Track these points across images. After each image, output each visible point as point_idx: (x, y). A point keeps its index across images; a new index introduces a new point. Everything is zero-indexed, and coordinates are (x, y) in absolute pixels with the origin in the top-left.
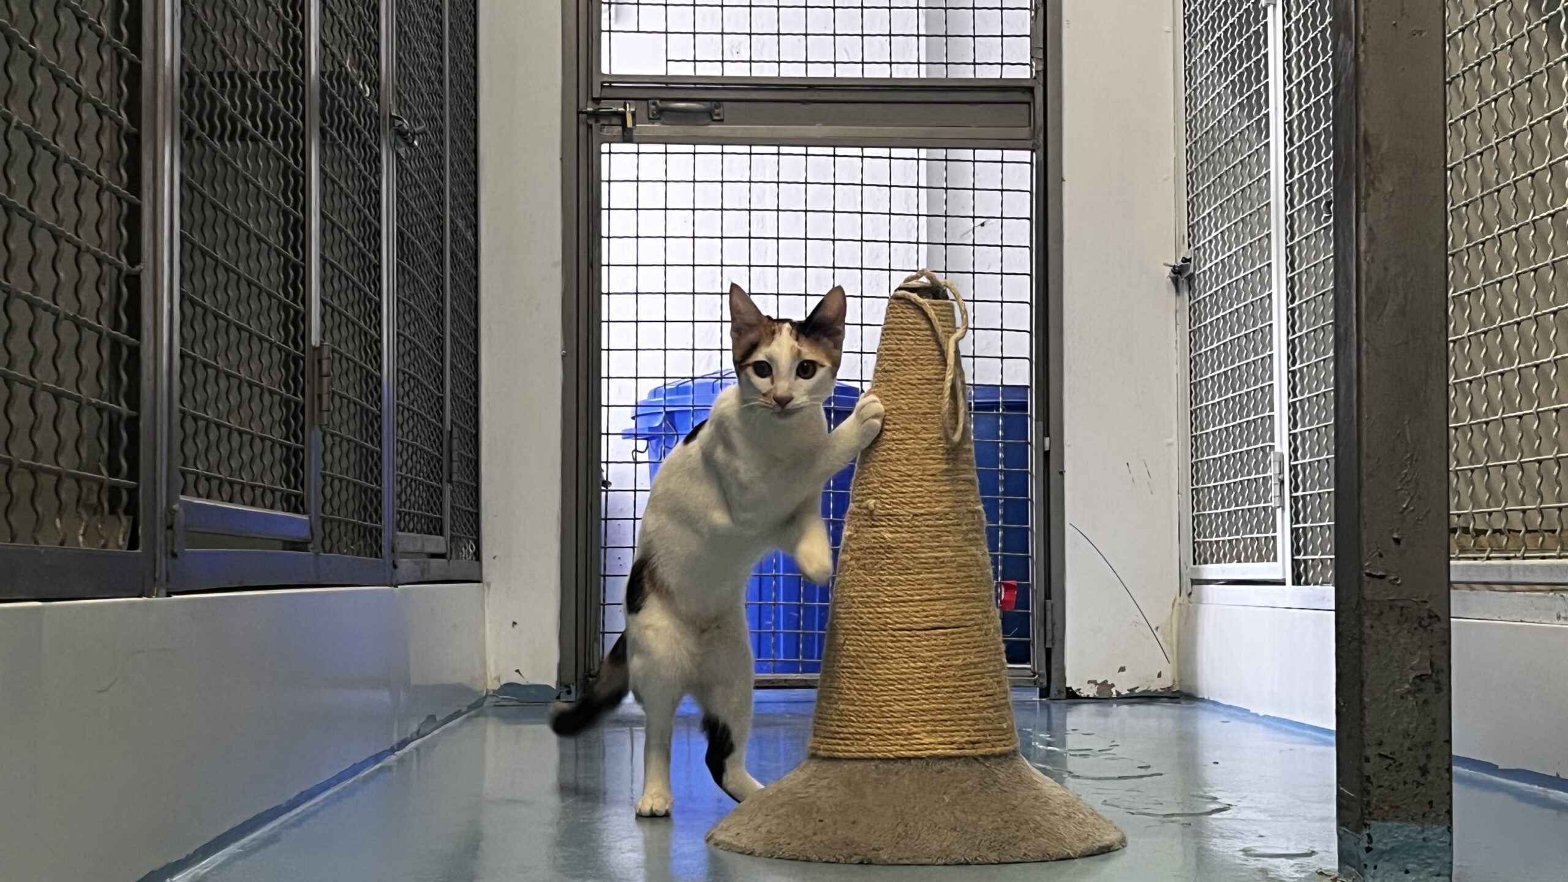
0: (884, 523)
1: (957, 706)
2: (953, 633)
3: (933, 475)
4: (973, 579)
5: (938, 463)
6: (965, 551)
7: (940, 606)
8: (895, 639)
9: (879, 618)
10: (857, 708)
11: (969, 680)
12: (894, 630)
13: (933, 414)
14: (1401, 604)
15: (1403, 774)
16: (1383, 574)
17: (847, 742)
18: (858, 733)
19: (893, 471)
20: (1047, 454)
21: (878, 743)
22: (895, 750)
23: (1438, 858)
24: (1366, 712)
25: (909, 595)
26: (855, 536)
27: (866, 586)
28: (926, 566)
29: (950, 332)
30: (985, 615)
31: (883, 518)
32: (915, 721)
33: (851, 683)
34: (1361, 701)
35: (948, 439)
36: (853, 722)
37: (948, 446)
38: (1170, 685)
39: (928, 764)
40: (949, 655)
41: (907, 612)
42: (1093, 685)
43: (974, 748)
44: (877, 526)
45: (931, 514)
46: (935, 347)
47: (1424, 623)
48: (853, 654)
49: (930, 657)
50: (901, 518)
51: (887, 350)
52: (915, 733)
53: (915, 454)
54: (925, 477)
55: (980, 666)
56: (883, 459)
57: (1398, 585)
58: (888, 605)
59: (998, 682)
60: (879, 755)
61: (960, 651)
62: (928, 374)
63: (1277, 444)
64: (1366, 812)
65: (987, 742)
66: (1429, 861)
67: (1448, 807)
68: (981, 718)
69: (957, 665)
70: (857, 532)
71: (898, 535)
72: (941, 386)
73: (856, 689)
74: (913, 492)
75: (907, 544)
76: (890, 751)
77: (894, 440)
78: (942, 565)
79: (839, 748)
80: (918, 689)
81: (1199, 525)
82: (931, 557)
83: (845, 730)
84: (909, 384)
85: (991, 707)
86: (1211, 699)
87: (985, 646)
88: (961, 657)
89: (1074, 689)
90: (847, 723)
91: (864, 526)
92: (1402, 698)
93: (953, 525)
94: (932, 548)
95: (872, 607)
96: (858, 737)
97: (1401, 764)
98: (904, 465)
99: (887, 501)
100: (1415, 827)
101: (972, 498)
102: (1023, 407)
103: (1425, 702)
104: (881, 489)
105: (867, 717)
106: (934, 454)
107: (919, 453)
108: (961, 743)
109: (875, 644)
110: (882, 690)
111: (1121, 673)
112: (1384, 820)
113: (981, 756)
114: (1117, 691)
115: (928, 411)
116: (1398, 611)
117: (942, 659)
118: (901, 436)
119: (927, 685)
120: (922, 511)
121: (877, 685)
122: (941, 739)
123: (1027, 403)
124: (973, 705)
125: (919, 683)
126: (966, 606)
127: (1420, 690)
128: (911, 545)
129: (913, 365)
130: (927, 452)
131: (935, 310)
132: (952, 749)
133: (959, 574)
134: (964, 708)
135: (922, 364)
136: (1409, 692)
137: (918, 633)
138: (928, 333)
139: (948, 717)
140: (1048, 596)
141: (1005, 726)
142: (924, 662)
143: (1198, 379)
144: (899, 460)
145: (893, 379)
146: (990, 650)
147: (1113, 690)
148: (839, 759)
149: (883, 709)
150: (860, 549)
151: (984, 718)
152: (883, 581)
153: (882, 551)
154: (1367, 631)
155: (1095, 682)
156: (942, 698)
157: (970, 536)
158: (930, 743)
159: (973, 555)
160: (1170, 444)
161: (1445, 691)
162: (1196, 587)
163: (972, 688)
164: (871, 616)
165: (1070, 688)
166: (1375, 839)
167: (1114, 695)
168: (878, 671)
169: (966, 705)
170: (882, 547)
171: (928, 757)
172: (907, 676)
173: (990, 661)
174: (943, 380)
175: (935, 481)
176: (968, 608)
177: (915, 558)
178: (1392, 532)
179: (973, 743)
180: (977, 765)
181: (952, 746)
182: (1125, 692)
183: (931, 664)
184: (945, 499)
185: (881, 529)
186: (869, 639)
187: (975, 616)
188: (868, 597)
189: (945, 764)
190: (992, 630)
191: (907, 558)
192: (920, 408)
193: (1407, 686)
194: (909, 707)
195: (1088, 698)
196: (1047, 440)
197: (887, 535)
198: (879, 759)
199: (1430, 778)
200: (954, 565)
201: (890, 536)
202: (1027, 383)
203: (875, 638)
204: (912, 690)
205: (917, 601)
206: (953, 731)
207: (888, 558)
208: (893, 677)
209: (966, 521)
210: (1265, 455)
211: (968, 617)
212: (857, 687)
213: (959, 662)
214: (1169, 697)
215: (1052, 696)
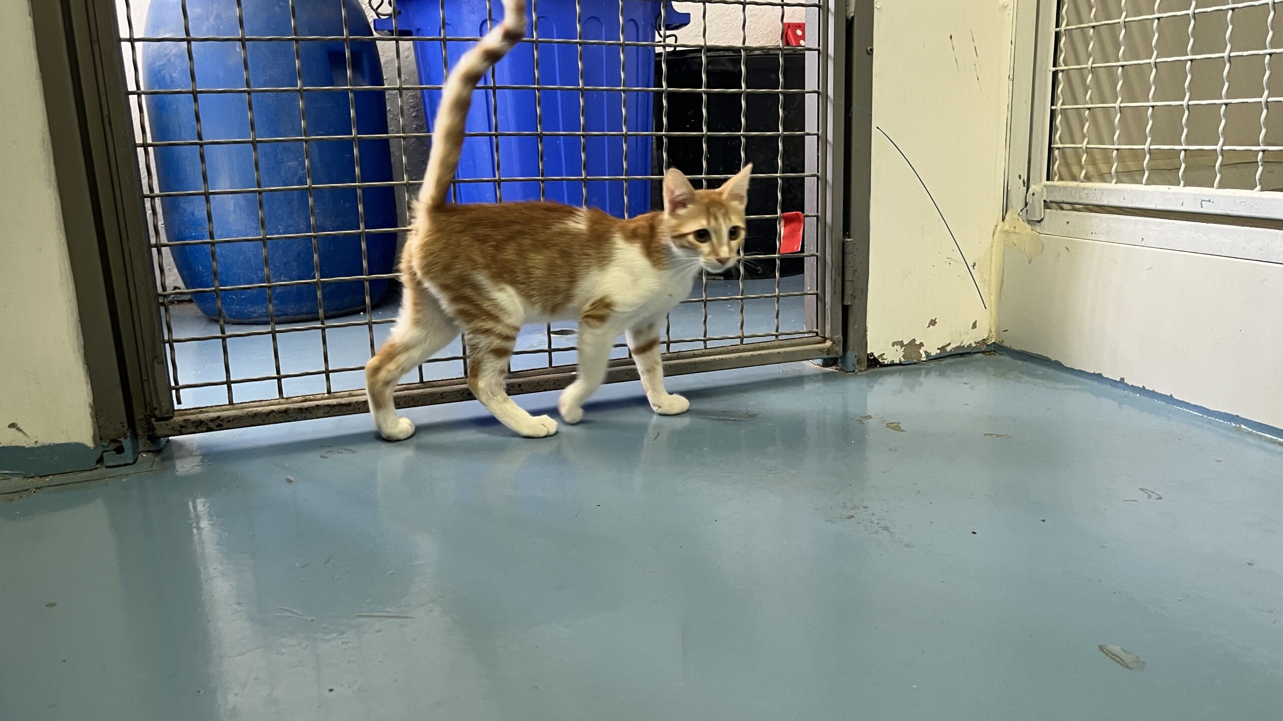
38: (986, 336)
42: (898, 347)
89: (877, 354)
111: (931, 327)
114: (925, 352)
140: (847, 233)
147: (922, 351)
155: (901, 343)
165: (872, 354)
167: (924, 358)
182: (934, 352)
195: (892, 364)
214: (983, 352)
215: (851, 368)
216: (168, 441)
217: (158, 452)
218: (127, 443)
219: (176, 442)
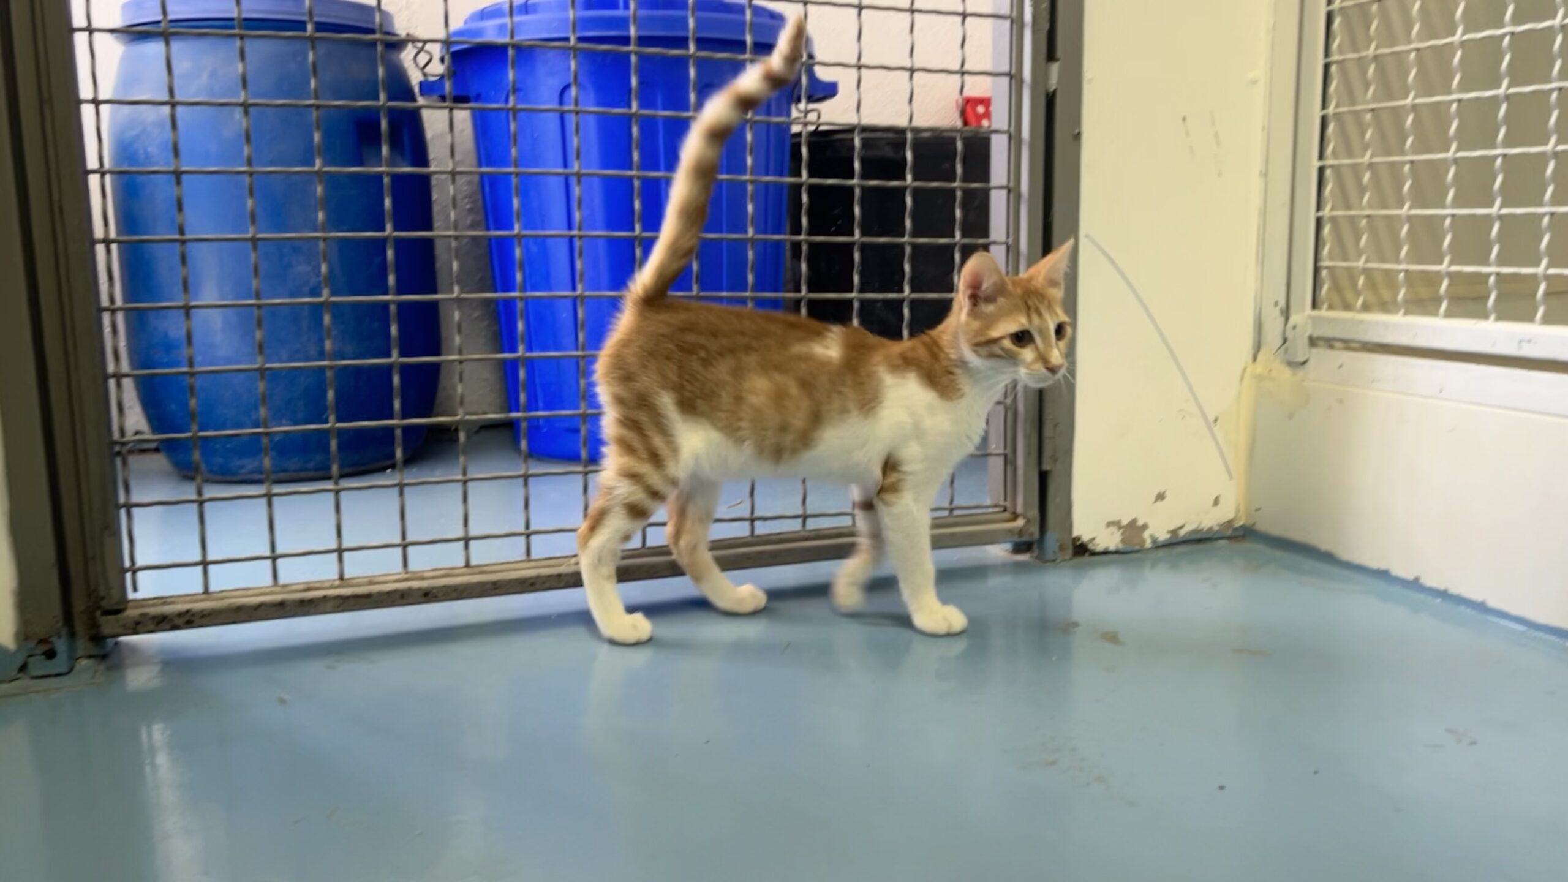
20: (1050, 100)
38: (1230, 516)
42: (1113, 529)
89: (1086, 538)
111: (1159, 503)
114: (1151, 537)
147: (1146, 535)
155: (1116, 524)
165: (1078, 538)
167: (1148, 544)
182: (1163, 536)
195: (1106, 553)
196: (1055, 68)
214: (1229, 538)
215: (1049, 555)
216: (117, 643)
217: (103, 657)
218: (61, 645)
219: (127, 644)
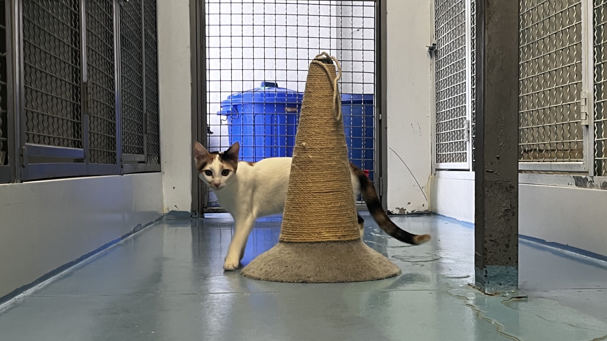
0: (309, 152)
1: (338, 222)
2: (336, 194)
3: (329, 133)
4: (344, 173)
5: (330, 128)
6: (341, 162)
7: (331, 183)
8: (314, 197)
9: (308, 188)
10: (299, 223)
11: (343, 212)
12: (313, 193)
13: (328, 109)
14: (499, 182)
15: (499, 247)
16: (492, 171)
17: (296, 236)
18: (300, 233)
19: (312, 131)
20: (380, 121)
21: (308, 236)
22: (314, 239)
23: (512, 279)
24: (485, 224)
25: (319, 179)
26: (298, 157)
27: (302, 176)
28: (326, 168)
29: (334, 77)
30: (348, 187)
31: (309, 150)
32: (322, 228)
33: (297, 213)
34: (484, 220)
35: (335, 119)
36: (298, 228)
37: (334, 121)
38: (427, 209)
39: (327, 244)
40: (334, 202)
41: (318, 186)
42: (398, 210)
43: (344, 238)
44: (306, 153)
45: (328, 148)
46: (329, 83)
47: (508, 190)
48: (298, 202)
49: (328, 203)
50: (316, 149)
51: (310, 84)
52: (322, 232)
53: (321, 125)
54: (325, 134)
55: (347, 206)
56: (309, 126)
57: (499, 175)
58: (311, 183)
59: (353, 212)
60: (308, 241)
61: (339, 201)
62: (326, 93)
63: (467, 117)
64: (485, 262)
65: (349, 235)
66: (509, 280)
67: (516, 260)
68: (347, 226)
69: (338, 206)
70: (298, 155)
71: (314, 156)
72: (331, 98)
73: (298, 216)
74: (320, 140)
75: (319, 160)
76: (312, 239)
77: (313, 119)
78: (332, 168)
79: (292, 238)
80: (323, 215)
81: (439, 147)
82: (328, 165)
83: (295, 231)
84: (319, 97)
85: (350, 222)
86: (442, 214)
87: (348, 199)
88: (339, 203)
89: (391, 211)
90: (295, 229)
91: (301, 153)
92: (499, 218)
93: (336, 152)
94: (327, 161)
95: (305, 184)
96: (300, 234)
97: (498, 244)
98: (317, 129)
99: (310, 143)
100: (503, 267)
101: (343, 141)
102: (371, 102)
103: (508, 220)
104: (308, 138)
105: (303, 226)
106: (328, 124)
107: (323, 124)
108: (339, 236)
109: (306, 198)
110: (309, 216)
111: (409, 205)
112: (492, 265)
113: (347, 241)
114: (407, 212)
115: (326, 108)
116: (498, 185)
117: (332, 204)
118: (315, 118)
119: (327, 214)
120: (324, 147)
121: (307, 214)
122: (332, 235)
123: (373, 100)
124: (344, 221)
125: (323, 213)
126: (341, 183)
127: (506, 215)
128: (320, 160)
129: (320, 90)
130: (326, 124)
131: (328, 68)
132: (336, 238)
133: (338, 171)
134: (341, 223)
135: (324, 90)
136: (502, 216)
137: (323, 194)
138: (326, 77)
139: (334, 226)
140: (381, 175)
141: (356, 229)
142: (325, 205)
143: (439, 91)
144: (315, 127)
145: (313, 95)
146: (350, 200)
147: (406, 211)
148: (292, 243)
149: (310, 223)
150: (300, 162)
151: (348, 226)
152: (309, 174)
153: (308, 162)
154: (486, 193)
155: (399, 208)
156: (332, 219)
157: (343, 156)
158: (327, 236)
159: (343, 164)
160: (428, 117)
161: (516, 216)
162: (437, 172)
163: (343, 215)
164: (305, 188)
165: (389, 211)
166: (488, 272)
167: (406, 213)
168: (307, 209)
169: (341, 222)
170: (309, 161)
171: (327, 241)
172: (319, 211)
173: (350, 204)
174: (333, 96)
175: (329, 135)
176: (341, 184)
177: (321, 165)
178: (496, 155)
179: (344, 236)
180: (345, 244)
181: (336, 237)
182: (410, 212)
183: (328, 206)
184: (333, 142)
185: (308, 154)
186: (304, 196)
187: (344, 187)
188: (303, 180)
189: (333, 244)
190: (351, 192)
191: (318, 165)
192: (323, 107)
193: (501, 214)
194: (319, 223)
195: (396, 214)
196: (381, 115)
197: (311, 156)
198: (308, 242)
199: (509, 248)
200: (337, 168)
201: (312, 156)
202: (373, 93)
203: (306, 196)
204: (321, 216)
205: (322, 182)
206: (336, 231)
207: (311, 165)
208: (313, 211)
209: (341, 151)
210: (463, 121)
211: (342, 188)
212: (299, 215)
213: (339, 205)
214: (427, 214)
218: (197, 213)
